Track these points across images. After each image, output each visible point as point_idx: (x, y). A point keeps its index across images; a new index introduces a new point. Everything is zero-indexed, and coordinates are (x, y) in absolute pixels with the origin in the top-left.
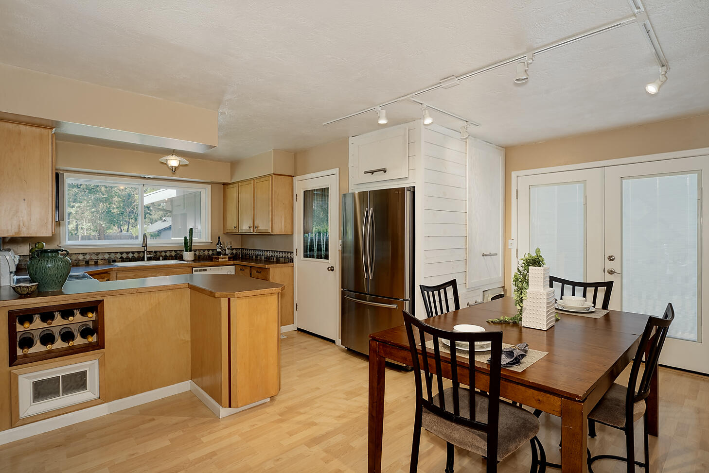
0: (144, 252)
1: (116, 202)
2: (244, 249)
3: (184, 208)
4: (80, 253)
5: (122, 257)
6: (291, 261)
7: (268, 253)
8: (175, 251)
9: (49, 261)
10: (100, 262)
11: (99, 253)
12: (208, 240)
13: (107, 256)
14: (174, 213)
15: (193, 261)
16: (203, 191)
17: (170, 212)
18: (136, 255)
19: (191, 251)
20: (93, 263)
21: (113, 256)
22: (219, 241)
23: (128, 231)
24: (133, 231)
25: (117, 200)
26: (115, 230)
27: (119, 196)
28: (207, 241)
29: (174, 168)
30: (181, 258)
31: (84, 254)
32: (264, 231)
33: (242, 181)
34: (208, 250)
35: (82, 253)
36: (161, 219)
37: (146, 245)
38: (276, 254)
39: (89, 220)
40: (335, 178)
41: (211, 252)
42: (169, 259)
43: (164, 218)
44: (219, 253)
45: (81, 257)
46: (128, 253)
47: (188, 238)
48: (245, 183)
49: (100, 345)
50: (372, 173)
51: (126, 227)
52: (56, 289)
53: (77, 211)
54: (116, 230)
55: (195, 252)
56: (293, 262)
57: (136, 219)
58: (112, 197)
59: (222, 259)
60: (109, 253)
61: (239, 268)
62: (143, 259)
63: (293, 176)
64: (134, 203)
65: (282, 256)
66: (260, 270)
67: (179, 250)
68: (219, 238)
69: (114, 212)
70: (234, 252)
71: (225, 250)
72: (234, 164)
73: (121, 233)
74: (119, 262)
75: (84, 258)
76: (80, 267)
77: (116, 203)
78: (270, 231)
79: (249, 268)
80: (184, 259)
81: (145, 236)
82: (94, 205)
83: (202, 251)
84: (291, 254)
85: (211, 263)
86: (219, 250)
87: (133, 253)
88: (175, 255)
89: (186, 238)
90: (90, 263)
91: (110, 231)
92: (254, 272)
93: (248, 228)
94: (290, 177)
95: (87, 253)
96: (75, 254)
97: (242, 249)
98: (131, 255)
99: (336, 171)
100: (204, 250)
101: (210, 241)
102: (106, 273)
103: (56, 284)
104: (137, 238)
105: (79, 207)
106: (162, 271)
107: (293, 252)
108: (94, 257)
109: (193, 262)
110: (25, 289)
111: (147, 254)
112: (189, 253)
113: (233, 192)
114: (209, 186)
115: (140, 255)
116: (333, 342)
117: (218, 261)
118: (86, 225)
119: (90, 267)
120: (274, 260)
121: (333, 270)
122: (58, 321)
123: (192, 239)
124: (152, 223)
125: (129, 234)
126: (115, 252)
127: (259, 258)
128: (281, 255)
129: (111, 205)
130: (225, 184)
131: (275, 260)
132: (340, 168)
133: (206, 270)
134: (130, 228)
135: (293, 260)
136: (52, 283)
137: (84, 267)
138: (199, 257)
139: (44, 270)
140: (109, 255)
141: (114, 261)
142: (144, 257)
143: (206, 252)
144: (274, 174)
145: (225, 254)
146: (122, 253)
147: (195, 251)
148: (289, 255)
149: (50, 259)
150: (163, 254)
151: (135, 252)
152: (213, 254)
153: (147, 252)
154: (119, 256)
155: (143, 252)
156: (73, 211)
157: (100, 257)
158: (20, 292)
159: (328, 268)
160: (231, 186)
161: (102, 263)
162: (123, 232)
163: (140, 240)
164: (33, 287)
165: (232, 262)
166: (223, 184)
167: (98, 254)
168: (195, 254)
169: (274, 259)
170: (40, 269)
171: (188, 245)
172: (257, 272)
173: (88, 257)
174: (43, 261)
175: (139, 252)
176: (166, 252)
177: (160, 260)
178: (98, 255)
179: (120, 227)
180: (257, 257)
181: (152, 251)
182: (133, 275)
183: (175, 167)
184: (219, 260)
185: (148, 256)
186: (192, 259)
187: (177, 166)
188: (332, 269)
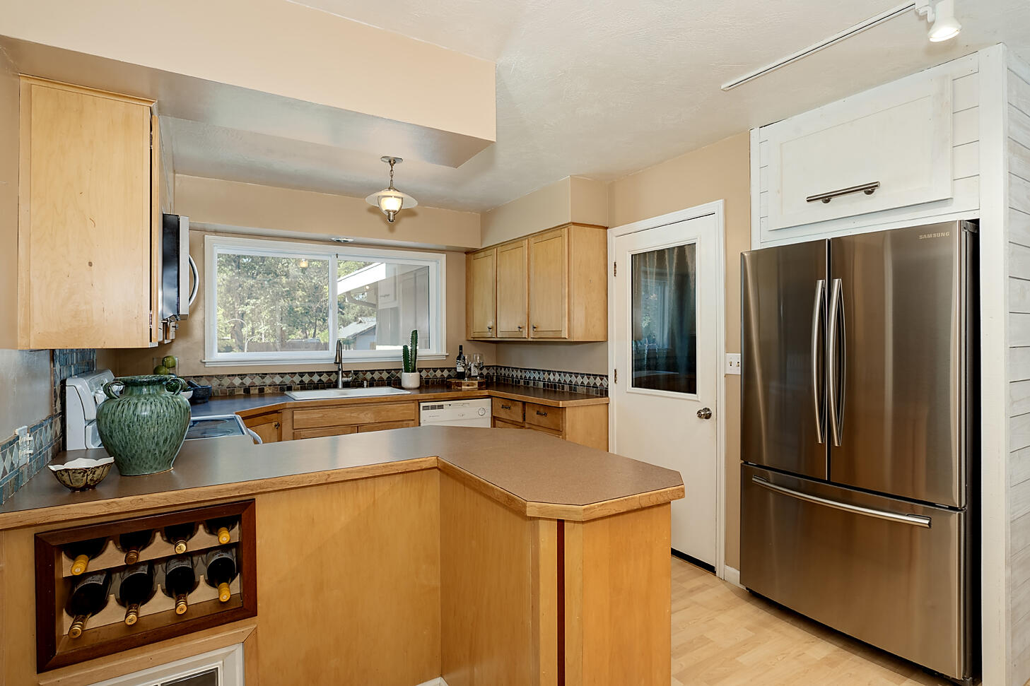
0: (337, 373)
1: (300, 297)
2: (501, 367)
3: (395, 299)
4: (235, 375)
5: (302, 381)
6: (604, 393)
7: (552, 377)
8: (388, 371)
9: (139, 405)
10: (268, 391)
11: (266, 374)
12: (442, 351)
13: (278, 380)
14: (380, 307)
15: (418, 388)
16: (432, 266)
17: (374, 306)
18: (325, 378)
19: (414, 371)
20: (257, 391)
21: (287, 380)
22: (461, 353)
23: (314, 336)
24: (322, 337)
25: (301, 294)
26: (297, 336)
27: (303, 290)
28: (440, 353)
29: (391, 213)
30: (397, 383)
31: (242, 376)
32: (551, 335)
33: (502, 244)
34: (442, 369)
35: (238, 375)
36: (356, 319)
37: (341, 359)
38: (568, 379)
39: (267, 322)
40: (717, 222)
41: (446, 373)
42: (378, 385)
43: (360, 319)
44: (461, 376)
45: (237, 381)
46: (311, 374)
47: (409, 348)
48: (509, 247)
49: (245, 608)
50: (827, 199)
51: (313, 331)
52: (156, 469)
53: (252, 311)
54: (300, 336)
55: (420, 372)
56: (607, 395)
57: (324, 320)
58: (295, 290)
59: (468, 386)
60: (282, 375)
61: (499, 403)
62: (335, 386)
63: (607, 228)
64: (322, 298)
65: (582, 383)
66: (544, 410)
67: (394, 370)
68: (461, 347)
69: (298, 311)
70: (485, 372)
71: (470, 370)
72: (487, 214)
73: (306, 340)
74: (297, 390)
75: (242, 383)
76: (236, 401)
77: (300, 299)
78: (565, 334)
79: (520, 404)
80: (403, 385)
81: (339, 344)
82: (274, 302)
83: (432, 371)
84: (602, 379)
85: (451, 394)
86: (460, 369)
87: (320, 374)
88: (388, 378)
89: (405, 347)
90: (252, 392)
91: (293, 337)
92: (531, 413)
93: (517, 330)
94: (601, 230)
95: (246, 375)
96: (229, 376)
97: (496, 366)
98: (316, 378)
99: (717, 206)
100: (435, 370)
101: (444, 353)
102: (276, 412)
103: (156, 459)
104: (326, 347)
105: (254, 304)
106: (368, 409)
107: (607, 376)
108: (258, 381)
109: (417, 391)
110: (80, 476)
111: (343, 377)
112: (411, 374)
113: (485, 266)
114: (443, 256)
115: (332, 378)
116: (711, 569)
117: (461, 390)
118: (263, 328)
119: (252, 399)
120: (563, 389)
121: (708, 416)
122: (159, 548)
123: (416, 350)
124: (344, 326)
125: (315, 341)
126: (292, 373)
127: (531, 385)
128: (579, 380)
129: (294, 301)
130: (470, 252)
131: (567, 388)
132: (726, 200)
133: (441, 407)
134: (317, 333)
135: (607, 392)
136: (147, 457)
137: (242, 400)
138: (427, 382)
139: (129, 426)
140: (282, 377)
141: (290, 389)
142: (337, 381)
143: (439, 373)
144: (574, 224)
145: (470, 377)
146: (302, 374)
147: (420, 370)
148: (598, 381)
149: (143, 400)
150: (369, 376)
151: (324, 372)
152: (449, 377)
153: (343, 372)
154: (297, 379)
155: (335, 372)
156: (248, 309)
157: (268, 380)
158: (68, 483)
159: (699, 412)
160: (482, 254)
161: (271, 392)
162: (310, 338)
163: (331, 353)
164: (98, 472)
165: (486, 392)
166: (465, 253)
167: (264, 375)
168: (421, 376)
169: (563, 387)
170: (120, 425)
171: (409, 359)
172: (538, 413)
173: (248, 381)
174: (126, 406)
175: (329, 373)
176: (372, 372)
177: (363, 387)
178: (264, 378)
179: (304, 331)
180: (528, 383)
181: (350, 371)
182: (320, 415)
183: (394, 212)
184: (463, 387)
185: (345, 379)
186: (417, 384)
187: (397, 210)
188: (706, 415)
